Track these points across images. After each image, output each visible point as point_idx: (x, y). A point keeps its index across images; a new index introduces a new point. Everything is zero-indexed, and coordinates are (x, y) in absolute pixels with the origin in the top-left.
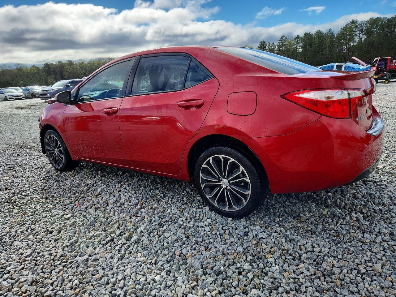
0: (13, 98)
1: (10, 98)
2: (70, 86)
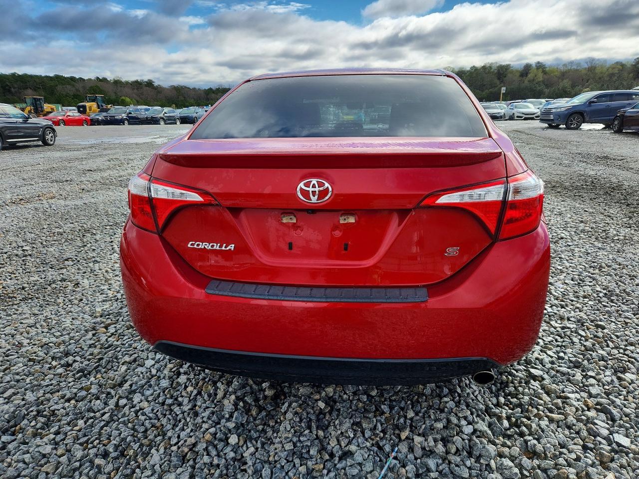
0: (522, 117)
1: (517, 117)
2: (596, 102)
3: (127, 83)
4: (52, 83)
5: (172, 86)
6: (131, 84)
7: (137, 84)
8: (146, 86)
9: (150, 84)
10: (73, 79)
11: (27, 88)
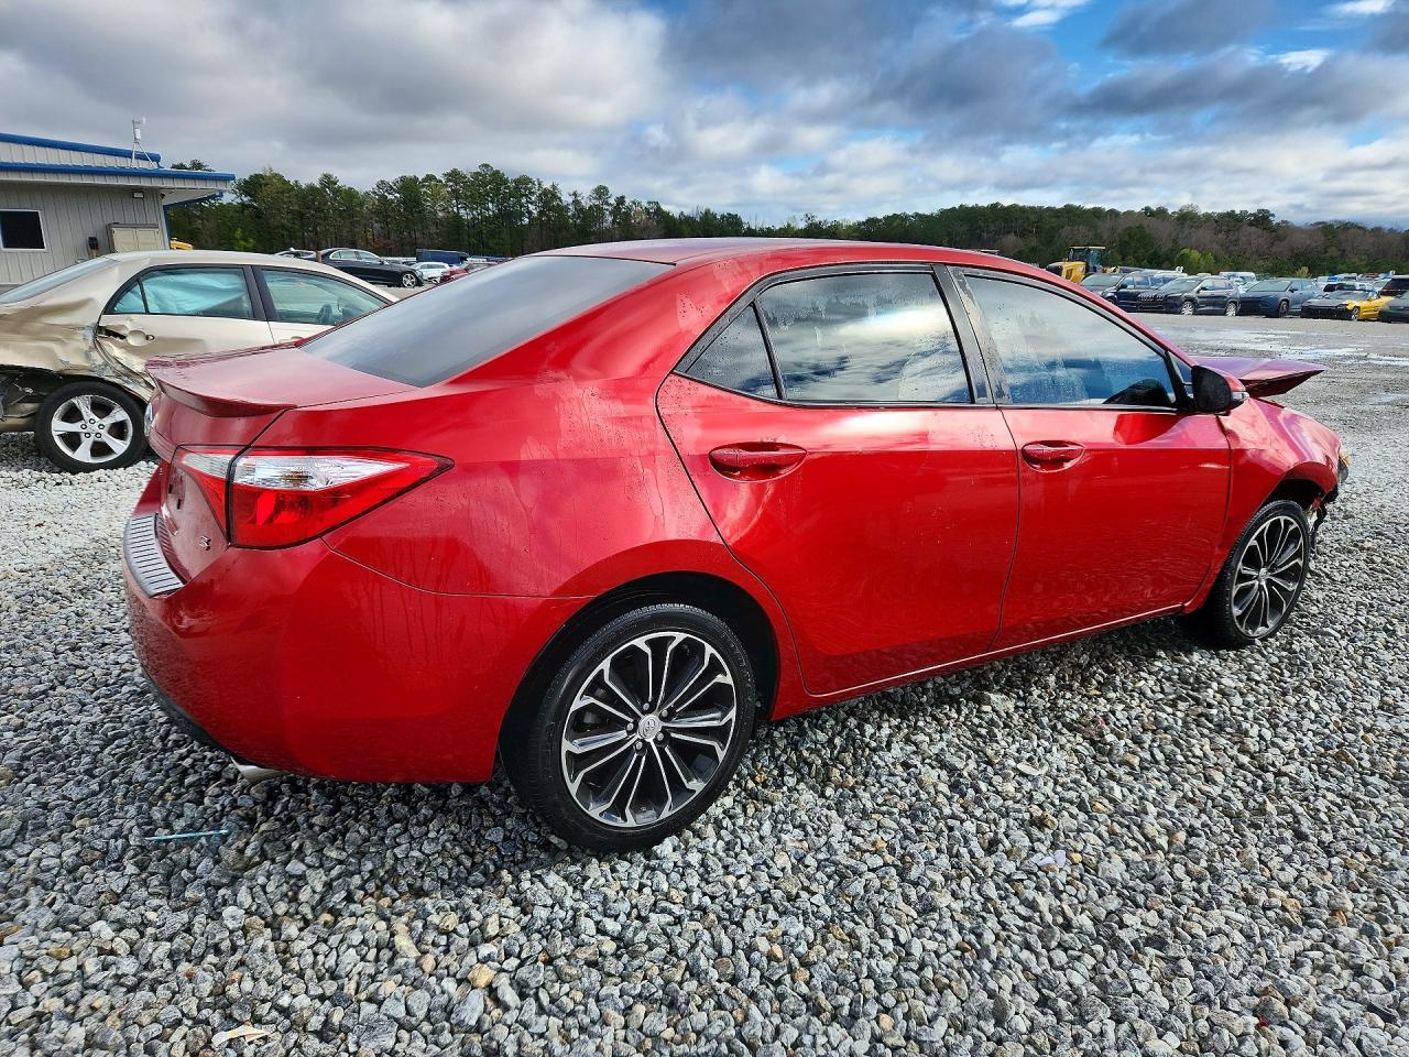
3: (1208, 217)
4: (1054, 222)
5: (1320, 223)
6: (1216, 222)
7: (1231, 221)
8: (1251, 224)
9: (1262, 219)
10: (1097, 212)
11: (1009, 232)
